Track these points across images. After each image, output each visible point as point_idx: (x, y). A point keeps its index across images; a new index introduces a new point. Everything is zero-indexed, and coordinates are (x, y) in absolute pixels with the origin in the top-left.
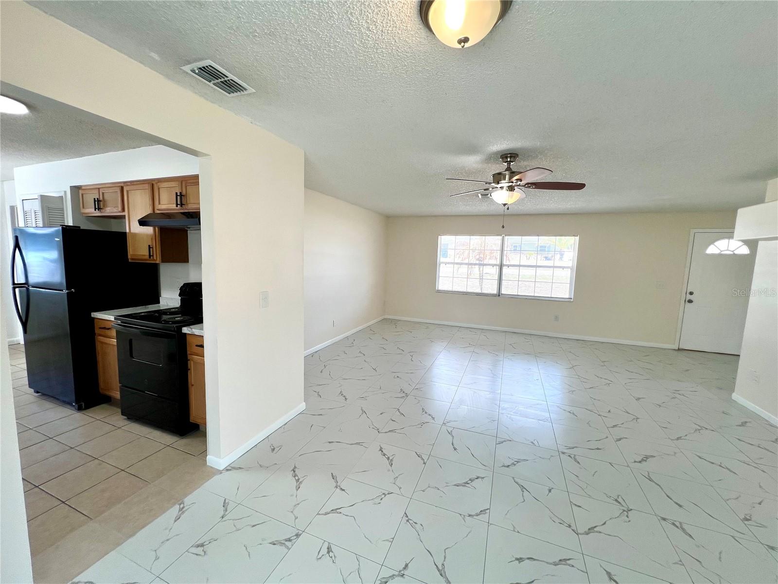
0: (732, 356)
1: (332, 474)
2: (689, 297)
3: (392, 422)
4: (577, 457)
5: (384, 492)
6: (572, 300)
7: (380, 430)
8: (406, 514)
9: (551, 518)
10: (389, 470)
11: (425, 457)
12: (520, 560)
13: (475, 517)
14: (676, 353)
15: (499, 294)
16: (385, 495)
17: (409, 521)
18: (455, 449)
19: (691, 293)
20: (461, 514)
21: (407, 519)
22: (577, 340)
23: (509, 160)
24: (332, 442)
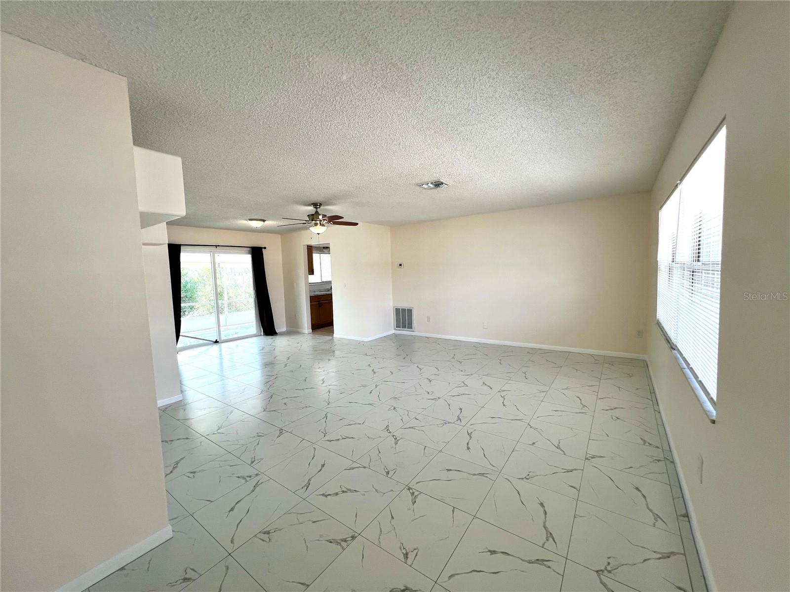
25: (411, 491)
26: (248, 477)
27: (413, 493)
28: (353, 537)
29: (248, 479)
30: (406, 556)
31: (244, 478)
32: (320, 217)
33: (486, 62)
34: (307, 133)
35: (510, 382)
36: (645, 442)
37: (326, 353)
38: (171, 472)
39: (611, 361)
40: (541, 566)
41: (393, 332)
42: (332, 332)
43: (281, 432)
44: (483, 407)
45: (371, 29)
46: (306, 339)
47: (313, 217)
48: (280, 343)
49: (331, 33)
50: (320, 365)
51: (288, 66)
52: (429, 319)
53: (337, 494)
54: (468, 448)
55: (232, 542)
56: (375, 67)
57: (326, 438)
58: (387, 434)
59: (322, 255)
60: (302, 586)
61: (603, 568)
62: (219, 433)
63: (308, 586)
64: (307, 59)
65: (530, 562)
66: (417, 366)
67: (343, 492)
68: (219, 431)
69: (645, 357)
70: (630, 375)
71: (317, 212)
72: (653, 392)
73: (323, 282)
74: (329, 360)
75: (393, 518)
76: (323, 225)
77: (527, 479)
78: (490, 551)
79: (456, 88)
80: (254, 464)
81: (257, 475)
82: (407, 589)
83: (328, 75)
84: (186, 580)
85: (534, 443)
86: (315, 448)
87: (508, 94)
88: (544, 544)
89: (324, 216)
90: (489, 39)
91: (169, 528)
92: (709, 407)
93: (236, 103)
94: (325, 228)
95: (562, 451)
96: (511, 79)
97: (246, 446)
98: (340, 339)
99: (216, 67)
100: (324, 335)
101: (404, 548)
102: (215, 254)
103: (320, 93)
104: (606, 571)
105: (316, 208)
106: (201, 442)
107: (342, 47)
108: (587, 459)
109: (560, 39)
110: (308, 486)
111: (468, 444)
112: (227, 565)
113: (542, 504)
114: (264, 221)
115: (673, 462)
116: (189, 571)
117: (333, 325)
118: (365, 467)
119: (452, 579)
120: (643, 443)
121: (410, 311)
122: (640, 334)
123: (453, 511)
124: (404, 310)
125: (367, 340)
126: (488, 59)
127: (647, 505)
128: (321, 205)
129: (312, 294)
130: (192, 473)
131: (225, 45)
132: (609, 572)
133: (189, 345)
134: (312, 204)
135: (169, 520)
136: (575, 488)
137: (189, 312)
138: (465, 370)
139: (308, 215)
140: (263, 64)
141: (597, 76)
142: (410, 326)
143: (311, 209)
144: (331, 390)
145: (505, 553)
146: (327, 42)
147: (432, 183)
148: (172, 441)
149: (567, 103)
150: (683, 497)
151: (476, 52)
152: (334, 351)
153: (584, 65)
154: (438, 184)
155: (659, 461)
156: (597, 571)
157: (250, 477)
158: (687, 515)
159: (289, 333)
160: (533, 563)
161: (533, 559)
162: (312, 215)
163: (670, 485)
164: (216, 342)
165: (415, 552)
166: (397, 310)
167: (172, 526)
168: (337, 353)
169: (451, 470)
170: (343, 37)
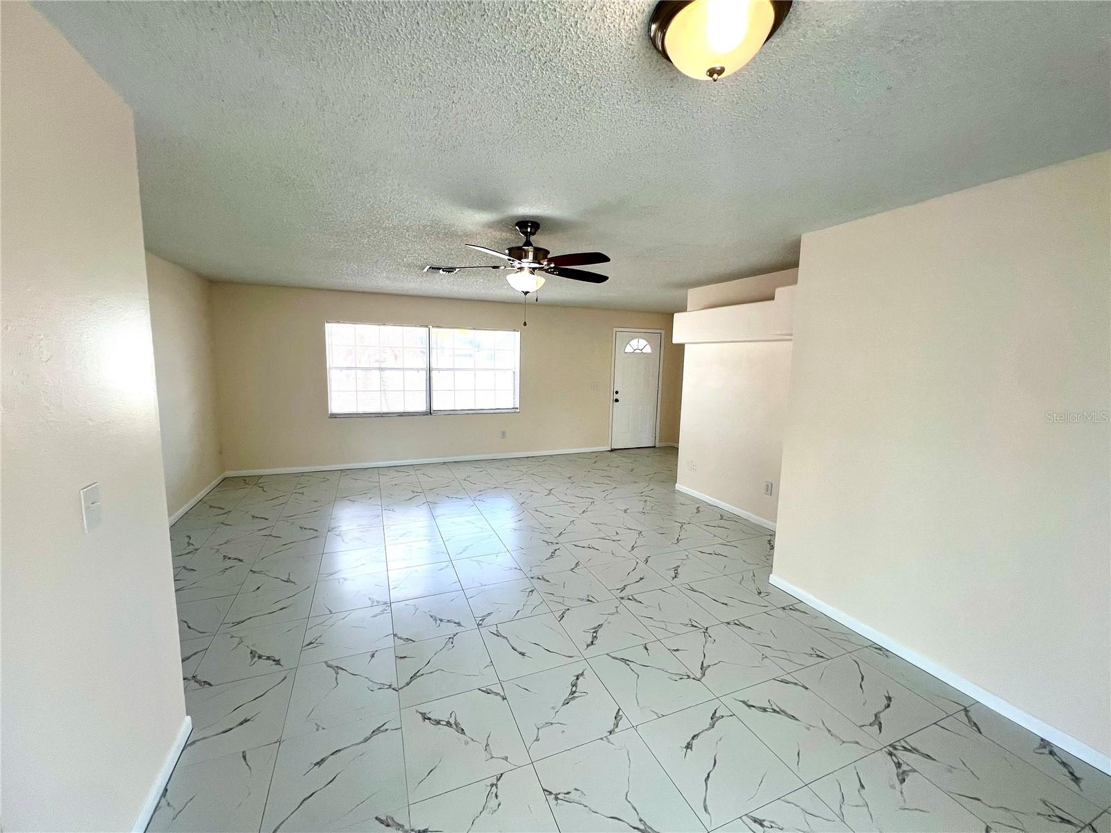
0: (648, 449)
1: (377, 818)
2: (616, 396)
3: (402, 660)
4: (635, 597)
5: (489, 782)
6: (518, 410)
7: (395, 686)
8: (547, 791)
9: (670, 678)
10: (467, 743)
11: (497, 689)
12: (689, 746)
13: (617, 730)
14: (609, 454)
15: (430, 412)
16: (496, 785)
17: (558, 796)
18: (523, 654)
19: (617, 393)
20: (601, 739)
21: (553, 796)
22: (528, 457)
23: (529, 230)
24: (323, 760)
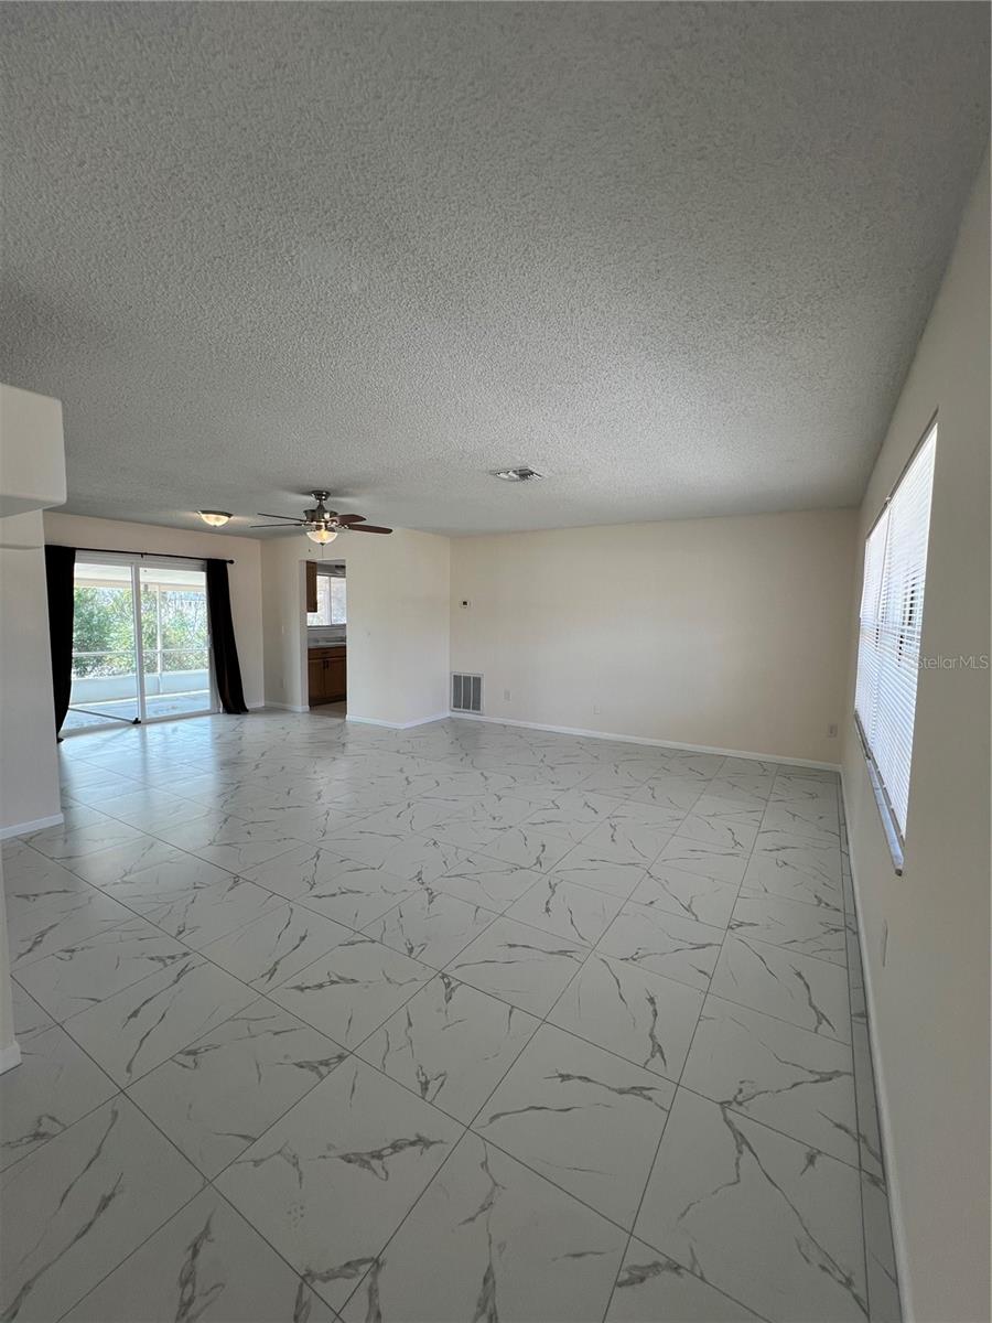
25: (446, 981)
26: (168, 957)
27: (449, 983)
28: (341, 1058)
29: (169, 961)
30: (425, 1086)
31: (161, 959)
32: (327, 516)
33: (589, 285)
34: (297, 374)
35: (627, 802)
36: (820, 901)
37: (331, 747)
38: (30, 950)
39: (787, 773)
40: (639, 1098)
41: (448, 714)
42: (344, 711)
43: (236, 880)
44: (580, 843)
45: (395, 214)
46: (299, 722)
47: (314, 515)
48: (253, 728)
49: (326, 212)
50: (317, 768)
51: (254, 259)
52: (507, 694)
53: (321, 986)
54: (548, 910)
55: (129, 1069)
56: (405, 276)
57: (316, 891)
58: (417, 886)
59: (333, 578)
60: (243, 1141)
61: (731, 1099)
62: (125, 882)
63: (255, 1140)
64: (288, 251)
65: (621, 1092)
66: (482, 774)
67: (333, 982)
68: (125, 879)
69: (839, 768)
70: (813, 796)
71: (320, 507)
72: (842, 823)
73: (332, 626)
74: (334, 759)
75: (410, 1024)
76: (332, 530)
77: (635, 960)
78: (561, 1076)
79: (543, 322)
80: (182, 936)
81: (185, 954)
82: (420, 1140)
83: (326, 282)
84: (37, 1136)
85: (652, 903)
86: (292, 910)
87: (628, 340)
88: (646, 1063)
89: (333, 514)
90: (591, 250)
91: (16, 1046)
92: (897, 850)
93: (164, 312)
94: (336, 534)
95: (694, 914)
96: (631, 316)
97: (170, 906)
98: (356, 724)
99: (124, 249)
100: (330, 716)
101: (423, 1074)
102: (141, 569)
103: (314, 310)
104: (734, 1103)
105: (320, 500)
106: (90, 898)
107: (347, 237)
108: (730, 927)
109: (703, 261)
110: (273, 972)
111: (547, 903)
112: (115, 1108)
113: (652, 1001)
114: (229, 515)
115: (857, 933)
116: (45, 1120)
117: (346, 700)
118: (373, 942)
119: (495, 1122)
120: (816, 903)
121: (478, 681)
122: (833, 730)
123: (511, 1013)
124: (467, 679)
125: (402, 726)
126: (592, 280)
127: (810, 999)
128: (328, 494)
129: (313, 645)
130: (67, 951)
131: (138, 213)
132: (740, 1104)
133: (86, 725)
134: (313, 492)
135: (16, 1034)
136: (705, 974)
137: (94, 666)
138: (558, 782)
139: (306, 512)
140: (210, 252)
141: (765, 324)
142: (477, 706)
143: (311, 501)
144: (331, 811)
145: (586, 1078)
146: (320, 226)
147: (515, 472)
148: (36, 895)
149: (722, 361)
150: (864, 988)
151: (573, 267)
152: (344, 745)
153: (743, 304)
154: (525, 474)
155: (836, 931)
156: (721, 1104)
157: (173, 958)
158: (865, 1015)
159: (268, 710)
160: (624, 1093)
161: (626, 1085)
162: (313, 511)
163: (847, 968)
164: (136, 722)
165: (441, 1079)
166: (457, 679)
167: (21, 1044)
168: (350, 747)
169: (515, 946)
170: (349, 221)
